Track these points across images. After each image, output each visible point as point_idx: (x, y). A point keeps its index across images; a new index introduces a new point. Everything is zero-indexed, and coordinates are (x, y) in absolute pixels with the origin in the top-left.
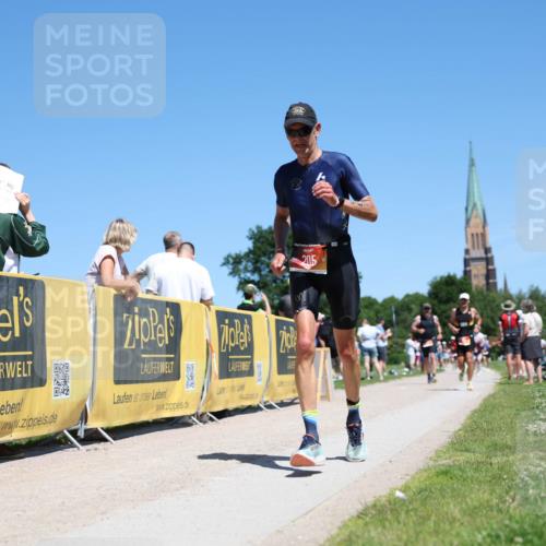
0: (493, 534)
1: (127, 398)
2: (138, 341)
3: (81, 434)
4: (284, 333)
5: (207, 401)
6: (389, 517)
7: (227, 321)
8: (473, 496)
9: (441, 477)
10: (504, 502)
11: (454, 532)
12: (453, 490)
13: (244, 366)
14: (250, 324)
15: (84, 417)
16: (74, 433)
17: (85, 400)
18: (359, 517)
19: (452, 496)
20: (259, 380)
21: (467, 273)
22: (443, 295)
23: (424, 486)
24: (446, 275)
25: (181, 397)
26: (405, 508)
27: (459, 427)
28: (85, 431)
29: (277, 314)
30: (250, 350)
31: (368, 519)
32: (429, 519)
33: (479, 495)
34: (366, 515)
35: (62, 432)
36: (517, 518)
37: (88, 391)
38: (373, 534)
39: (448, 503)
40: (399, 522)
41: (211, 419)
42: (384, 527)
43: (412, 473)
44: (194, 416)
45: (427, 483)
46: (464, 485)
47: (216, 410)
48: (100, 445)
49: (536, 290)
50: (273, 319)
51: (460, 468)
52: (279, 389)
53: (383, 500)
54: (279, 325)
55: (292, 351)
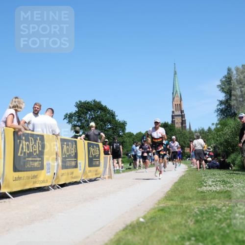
0: (182, 236)
1: (19, 178)
2: (25, 152)
4: (92, 148)
5: (56, 179)
6: (137, 230)
7: (65, 143)
8: (174, 220)
9: (160, 212)
11: (165, 236)
12: (165, 217)
13: (73, 163)
14: (76, 144)
18: (123, 230)
19: (165, 220)
20: (80, 170)
21: (173, 122)
23: (152, 216)
26: (144, 226)
27: (169, 190)
30: (76, 156)
32: (154, 230)
33: (177, 219)
34: (127, 229)
36: (193, 229)
37: (1, 175)
39: (163, 223)
43: (148, 210)
44: (50, 186)
45: (154, 214)
46: (170, 215)
47: (60, 183)
48: (7, 200)
49: (203, 130)
50: (86, 142)
51: (169, 208)
52: (89, 174)
53: (135, 222)
54: (89, 145)
55: (95, 157)
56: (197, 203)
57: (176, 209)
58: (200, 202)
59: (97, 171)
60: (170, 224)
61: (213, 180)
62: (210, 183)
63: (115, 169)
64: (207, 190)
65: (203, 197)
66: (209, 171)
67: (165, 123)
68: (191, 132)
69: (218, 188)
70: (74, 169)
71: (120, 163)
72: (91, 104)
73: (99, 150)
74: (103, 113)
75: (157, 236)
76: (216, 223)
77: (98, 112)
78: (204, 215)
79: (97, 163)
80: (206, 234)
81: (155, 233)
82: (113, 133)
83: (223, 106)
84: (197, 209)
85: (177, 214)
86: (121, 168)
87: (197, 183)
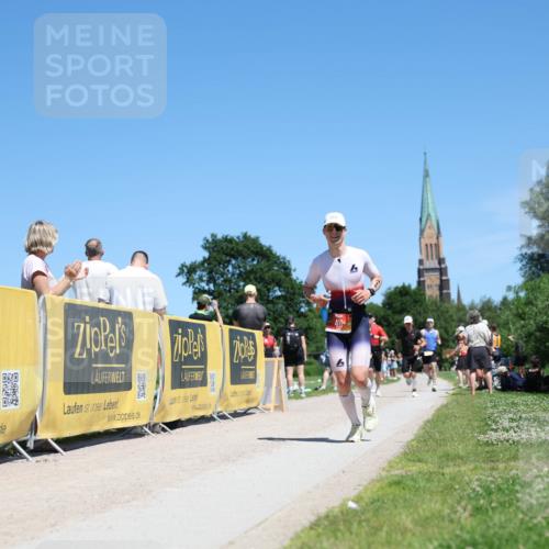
0: (444, 544)
1: (77, 409)
2: (89, 351)
3: (31, 445)
4: (238, 343)
5: (159, 412)
6: (342, 527)
7: (180, 331)
8: (425, 506)
9: (393, 487)
10: (456, 512)
11: (405, 543)
12: (405, 500)
13: (197, 376)
14: (204, 333)
15: (34, 428)
16: (23, 444)
17: (35, 411)
18: (311, 528)
19: (404, 507)
20: (213, 390)
21: (420, 283)
22: (397, 305)
23: (376, 498)
24: (400, 285)
25: (132, 407)
26: (358, 519)
27: (412, 437)
28: (35, 442)
29: (231, 323)
30: (203, 359)
31: (320, 530)
32: (381, 529)
33: (431, 505)
34: (319, 526)
35: (11, 443)
36: (469, 527)
37: (38, 401)
38: (325, 544)
39: (400, 514)
40: (351, 533)
41: (164, 430)
42: (336, 538)
43: (365, 483)
44: (146, 426)
45: (380, 493)
46: (415, 495)
47: (169, 420)
48: (51, 457)
49: (489, 301)
50: (227, 328)
51: (413, 479)
52: (233, 400)
53: (336, 510)
54: (233, 334)
55: (245, 361)
56: (476, 468)
57: (428, 480)
58: (483, 465)
59: (249, 393)
60: (416, 516)
61: (511, 415)
62: (506, 424)
63: (291, 388)
64: (498, 440)
65: (490, 454)
66: (502, 395)
67: (404, 287)
68: (460, 307)
69: (523, 436)
70: (200, 388)
71: (302, 375)
72: (237, 244)
73: (255, 346)
74: (264, 263)
75: (389, 543)
76: (521, 516)
77: (253, 260)
78: (494, 497)
79: (251, 374)
80: (500, 539)
81: (383, 534)
82: (287, 308)
83: (535, 249)
84: (476, 483)
85: (432, 493)
86: (303, 388)
87: (476, 424)
